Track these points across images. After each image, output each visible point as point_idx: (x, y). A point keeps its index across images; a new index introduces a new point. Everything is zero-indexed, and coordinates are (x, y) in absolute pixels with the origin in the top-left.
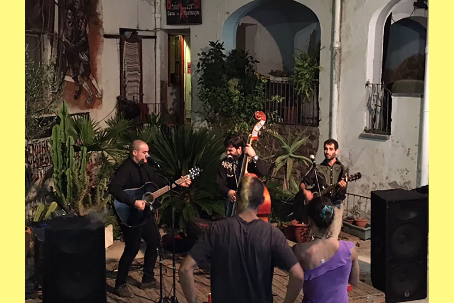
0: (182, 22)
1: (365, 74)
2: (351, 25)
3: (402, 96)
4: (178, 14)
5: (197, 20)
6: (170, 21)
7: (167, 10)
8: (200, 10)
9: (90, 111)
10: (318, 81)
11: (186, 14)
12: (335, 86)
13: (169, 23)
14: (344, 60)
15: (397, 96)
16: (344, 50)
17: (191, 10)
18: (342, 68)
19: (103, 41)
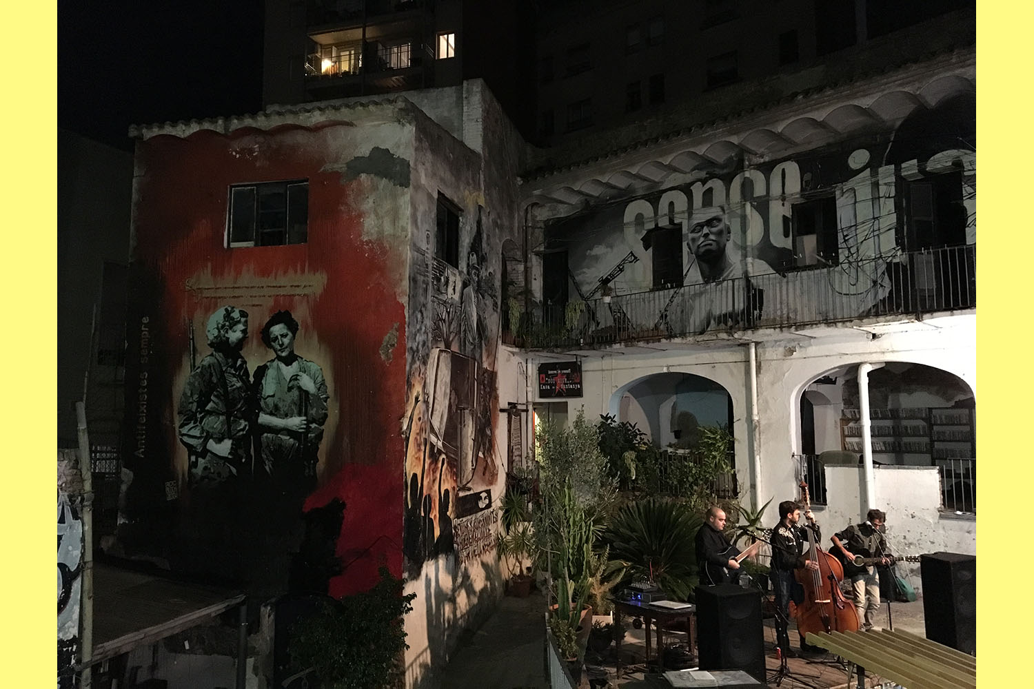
0: (560, 395)
1: (791, 446)
2: (768, 398)
3: (836, 466)
4: (553, 387)
5: (578, 393)
6: (543, 394)
7: (540, 384)
8: (581, 383)
9: (491, 487)
10: (734, 453)
11: (563, 387)
12: (757, 458)
13: (541, 397)
14: (763, 433)
15: (831, 466)
16: (763, 423)
17: (570, 384)
18: (762, 440)
19: (499, 416)
